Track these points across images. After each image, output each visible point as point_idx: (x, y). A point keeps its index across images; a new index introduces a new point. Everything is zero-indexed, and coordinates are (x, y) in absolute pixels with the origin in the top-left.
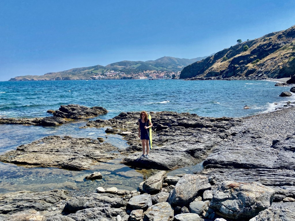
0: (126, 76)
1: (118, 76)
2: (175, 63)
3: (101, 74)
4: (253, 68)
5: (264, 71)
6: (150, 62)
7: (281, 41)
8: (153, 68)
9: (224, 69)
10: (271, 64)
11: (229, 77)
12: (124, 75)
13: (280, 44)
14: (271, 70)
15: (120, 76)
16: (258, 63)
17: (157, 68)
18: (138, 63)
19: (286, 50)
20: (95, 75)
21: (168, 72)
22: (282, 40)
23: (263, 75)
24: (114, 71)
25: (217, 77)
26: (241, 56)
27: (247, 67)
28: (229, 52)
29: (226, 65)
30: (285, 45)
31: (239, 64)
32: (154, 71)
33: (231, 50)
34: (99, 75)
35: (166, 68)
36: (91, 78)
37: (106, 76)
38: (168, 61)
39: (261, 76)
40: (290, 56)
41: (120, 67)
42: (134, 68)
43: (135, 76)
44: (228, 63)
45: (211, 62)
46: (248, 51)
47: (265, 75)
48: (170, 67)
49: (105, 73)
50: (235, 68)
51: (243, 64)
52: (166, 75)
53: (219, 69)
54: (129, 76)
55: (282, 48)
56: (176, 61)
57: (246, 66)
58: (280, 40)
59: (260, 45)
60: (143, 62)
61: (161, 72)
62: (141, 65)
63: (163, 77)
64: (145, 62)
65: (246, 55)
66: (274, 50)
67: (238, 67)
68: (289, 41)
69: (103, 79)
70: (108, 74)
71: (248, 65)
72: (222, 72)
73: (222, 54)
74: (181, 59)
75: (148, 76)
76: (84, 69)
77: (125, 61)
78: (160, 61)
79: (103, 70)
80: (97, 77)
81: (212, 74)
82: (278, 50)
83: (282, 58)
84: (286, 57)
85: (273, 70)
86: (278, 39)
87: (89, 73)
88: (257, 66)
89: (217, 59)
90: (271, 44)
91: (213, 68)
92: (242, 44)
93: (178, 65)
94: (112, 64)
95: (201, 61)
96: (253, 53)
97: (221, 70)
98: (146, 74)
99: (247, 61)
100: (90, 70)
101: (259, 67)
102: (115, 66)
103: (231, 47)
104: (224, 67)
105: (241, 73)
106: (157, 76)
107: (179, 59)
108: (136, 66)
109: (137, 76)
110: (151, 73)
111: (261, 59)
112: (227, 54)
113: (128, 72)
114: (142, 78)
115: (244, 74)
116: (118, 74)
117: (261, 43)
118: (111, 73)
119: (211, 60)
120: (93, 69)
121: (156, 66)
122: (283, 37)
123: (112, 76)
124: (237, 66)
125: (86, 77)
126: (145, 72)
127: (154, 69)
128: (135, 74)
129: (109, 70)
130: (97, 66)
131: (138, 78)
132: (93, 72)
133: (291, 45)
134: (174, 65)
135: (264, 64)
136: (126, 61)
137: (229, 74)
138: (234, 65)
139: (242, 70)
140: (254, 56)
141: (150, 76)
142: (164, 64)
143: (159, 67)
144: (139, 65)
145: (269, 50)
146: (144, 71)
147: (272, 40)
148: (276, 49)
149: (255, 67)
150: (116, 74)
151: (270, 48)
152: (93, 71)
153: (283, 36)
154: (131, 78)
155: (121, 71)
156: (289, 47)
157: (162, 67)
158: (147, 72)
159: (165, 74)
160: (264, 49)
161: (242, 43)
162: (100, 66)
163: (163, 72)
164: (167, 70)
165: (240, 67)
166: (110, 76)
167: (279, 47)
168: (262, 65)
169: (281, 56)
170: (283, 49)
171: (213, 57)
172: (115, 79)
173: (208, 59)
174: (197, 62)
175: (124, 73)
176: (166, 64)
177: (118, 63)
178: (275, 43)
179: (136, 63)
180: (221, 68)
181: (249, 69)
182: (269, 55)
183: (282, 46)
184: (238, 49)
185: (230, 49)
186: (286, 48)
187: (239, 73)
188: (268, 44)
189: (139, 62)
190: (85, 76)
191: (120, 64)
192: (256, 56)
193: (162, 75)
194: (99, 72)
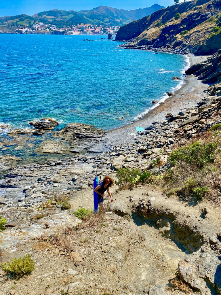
0: (57, 30)
1: (48, 30)
2: (112, 14)
3: (28, 27)
4: (180, 39)
5: (188, 45)
6: (85, 13)
7: (209, 12)
8: (87, 20)
9: (155, 38)
10: (195, 38)
11: (159, 47)
12: (55, 29)
13: (208, 15)
14: (193, 45)
15: (50, 30)
16: (186, 35)
17: (92, 21)
18: (71, 14)
19: (210, 23)
20: (21, 27)
21: (105, 27)
22: (210, 10)
23: (186, 49)
24: (43, 23)
25: (149, 46)
26: (172, 25)
27: (176, 38)
28: (165, 13)
29: (158, 33)
30: (212, 16)
31: (169, 34)
32: (89, 25)
33: (167, 11)
34: (26, 28)
35: (103, 20)
36: (17, 31)
37: (34, 29)
38: (105, 12)
39: (185, 50)
40: (212, 31)
41: (50, 17)
42: (66, 19)
43: (68, 30)
44: (160, 31)
45: (147, 24)
46: (179, 20)
47: (188, 49)
48: (107, 20)
49: (33, 25)
50: (166, 38)
51: (173, 34)
52: (102, 31)
53: (151, 38)
54: (61, 30)
55: (209, 19)
56: (114, 12)
57: (175, 36)
58: (208, 10)
59: (190, 14)
60: (76, 12)
61: (97, 27)
62: (74, 15)
63: (100, 33)
64: (78, 12)
65: (176, 24)
66: (202, 21)
67: (168, 37)
68: (216, 13)
69: (31, 33)
70: (37, 27)
71: (176, 36)
72: (153, 41)
73: (158, 15)
74: (120, 10)
75: (82, 31)
76: (7, 19)
77: (54, 10)
78: (95, 11)
79: (30, 21)
80: (24, 31)
81: (144, 43)
82: (205, 22)
83: (205, 33)
84: (208, 32)
85: (195, 45)
86: (207, 9)
87: (13, 25)
88: (184, 38)
89: (154, 21)
90: (200, 14)
91: (146, 34)
92: (179, 5)
93: (116, 17)
94: (39, 13)
95: (138, 21)
96: (183, 22)
97: (152, 39)
98: (81, 28)
99: (177, 31)
100: (15, 21)
101: (186, 39)
102: (44, 16)
103: (168, 7)
104: (156, 35)
105: (170, 44)
106: (93, 31)
107: (117, 10)
108: (68, 17)
109: (70, 30)
110: (86, 27)
111: (189, 30)
112: (163, 15)
113: (59, 25)
114: (76, 33)
115: (172, 46)
116: (48, 27)
117: (192, 12)
118: (40, 25)
119: (147, 20)
120: (18, 20)
121: (91, 17)
122: (212, 7)
123: (42, 30)
124: (167, 35)
125: (11, 30)
126: (79, 26)
127: (90, 22)
128: (68, 28)
129: (37, 22)
130: (22, 15)
131: (71, 33)
132: (18, 23)
133: (217, 17)
134: (111, 18)
135: (190, 37)
136: (57, 10)
137: (160, 44)
138: (165, 35)
139: (171, 41)
140: (183, 26)
141: (85, 30)
142: (100, 15)
143: (95, 20)
144: (71, 16)
145: (198, 21)
146: (78, 24)
147: (202, 10)
148: (204, 20)
149: (182, 39)
150: (45, 26)
151: (198, 18)
152: (18, 21)
153: (212, 5)
154: (63, 33)
155: (51, 23)
156: (214, 19)
157: (98, 19)
158: (81, 26)
159: (101, 29)
160: (193, 19)
161: (179, 3)
162: (25, 15)
163: (99, 26)
164: (104, 23)
165: (170, 37)
166: (39, 30)
167: (206, 19)
168: (188, 37)
169: (205, 30)
170: (209, 21)
171: (150, 17)
172: (45, 34)
173: (145, 19)
174: (134, 22)
175: (55, 26)
176: (103, 15)
177: (47, 12)
178: (204, 14)
179: (68, 13)
180: (153, 36)
181: (177, 40)
182: (196, 26)
183: (209, 17)
184: (174, 11)
185: (167, 9)
186: (211, 20)
187: (168, 43)
188: (197, 13)
189: (72, 12)
190: (9, 29)
191: (50, 13)
192: (185, 26)
193: (98, 30)
194: (25, 23)
